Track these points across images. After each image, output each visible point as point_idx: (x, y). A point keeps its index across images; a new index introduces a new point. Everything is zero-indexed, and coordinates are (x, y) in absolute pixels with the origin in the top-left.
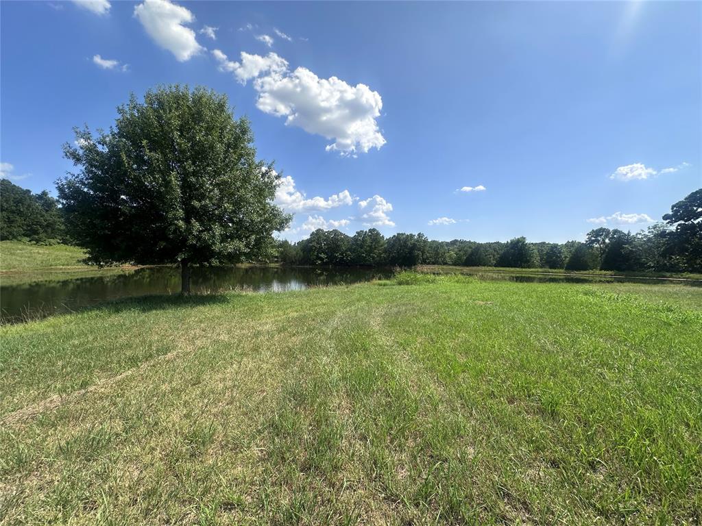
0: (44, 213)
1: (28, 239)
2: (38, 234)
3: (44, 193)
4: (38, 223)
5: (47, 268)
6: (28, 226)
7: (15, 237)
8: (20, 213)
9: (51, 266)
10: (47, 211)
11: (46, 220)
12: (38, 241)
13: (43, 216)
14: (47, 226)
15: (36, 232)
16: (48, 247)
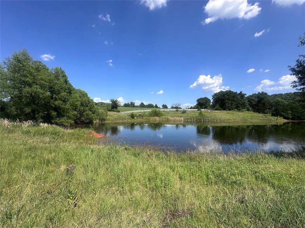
0: (241, 100)
1: (236, 110)
2: (239, 108)
3: (241, 92)
4: (239, 104)
5: (245, 120)
6: (236, 105)
7: (233, 109)
8: (234, 101)
9: (246, 119)
10: (242, 99)
11: (242, 102)
12: (239, 110)
13: (241, 101)
14: (242, 104)
15: (238, 107)
16: (242, 112)
